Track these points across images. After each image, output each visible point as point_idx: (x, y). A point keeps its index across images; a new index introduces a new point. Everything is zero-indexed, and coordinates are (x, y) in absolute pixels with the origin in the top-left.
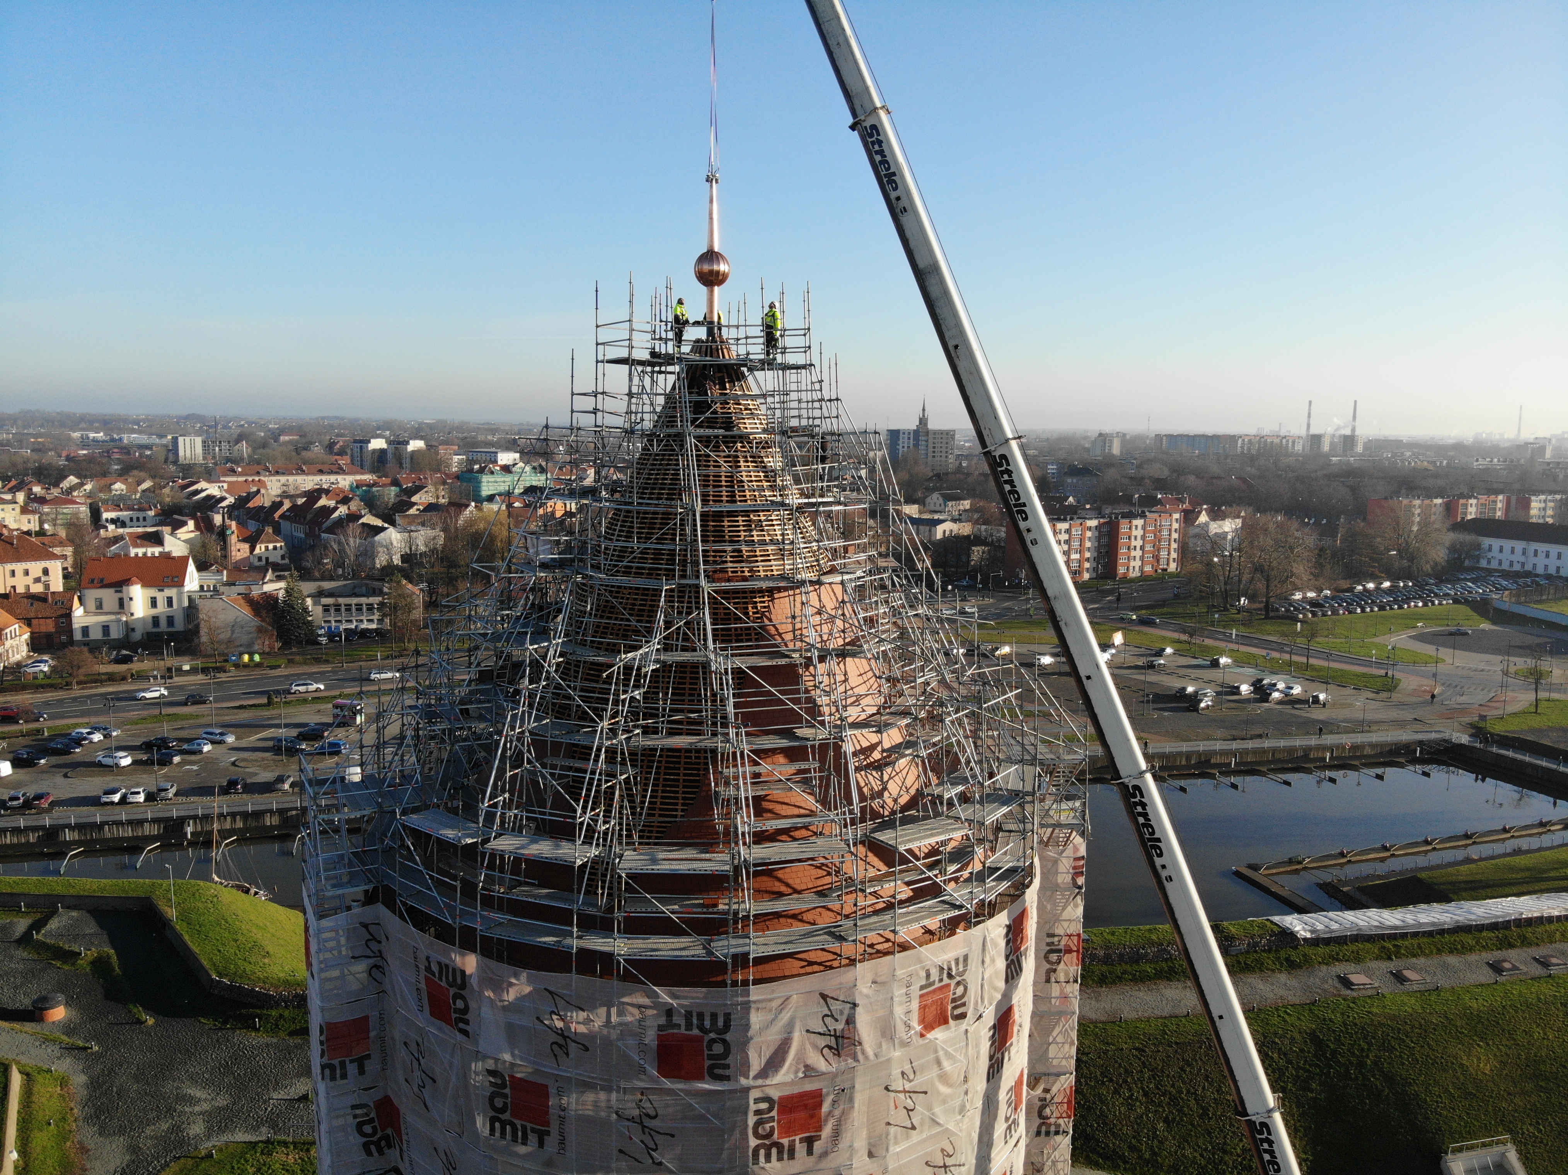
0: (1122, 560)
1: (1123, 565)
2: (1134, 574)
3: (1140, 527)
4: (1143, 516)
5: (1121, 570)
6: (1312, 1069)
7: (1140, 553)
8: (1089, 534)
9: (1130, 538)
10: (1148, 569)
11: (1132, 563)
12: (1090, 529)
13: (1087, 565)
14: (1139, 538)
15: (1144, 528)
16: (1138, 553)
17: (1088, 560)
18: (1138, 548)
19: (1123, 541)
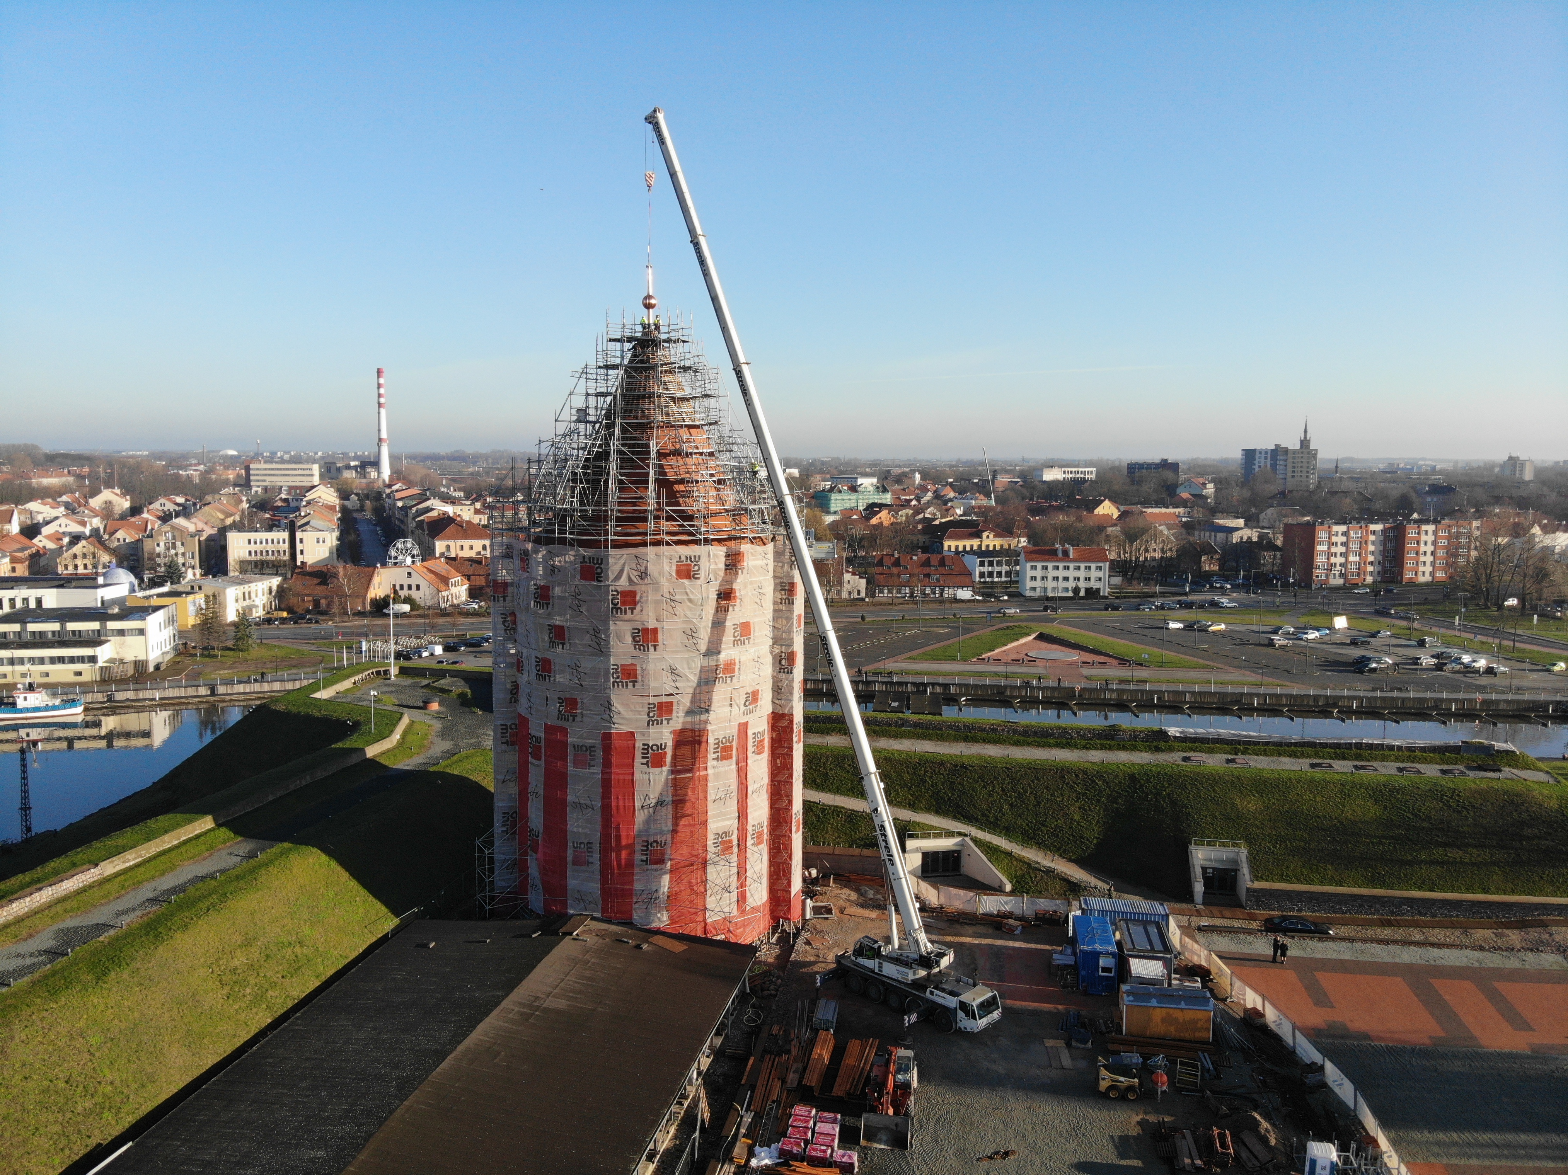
0: (1409, 565)
1: (1411, 570)
2: (1426, 578)
3: (1430, 533)
4: (1435, 522)
5: (1408, 575)
6: (1123, 793)
7: (1431, 559)
8: (1372, 538)
9: (1418, 543)
10: (1440, 575)
11: (1421, 568)
12: (1373, 533)
13: (1370, 568)
14: (1429, 543)
15: (1435, 533)
16: (1429, 559)
17: (1371, 563)
18: (1429, 553)
19: (1410, 545)
